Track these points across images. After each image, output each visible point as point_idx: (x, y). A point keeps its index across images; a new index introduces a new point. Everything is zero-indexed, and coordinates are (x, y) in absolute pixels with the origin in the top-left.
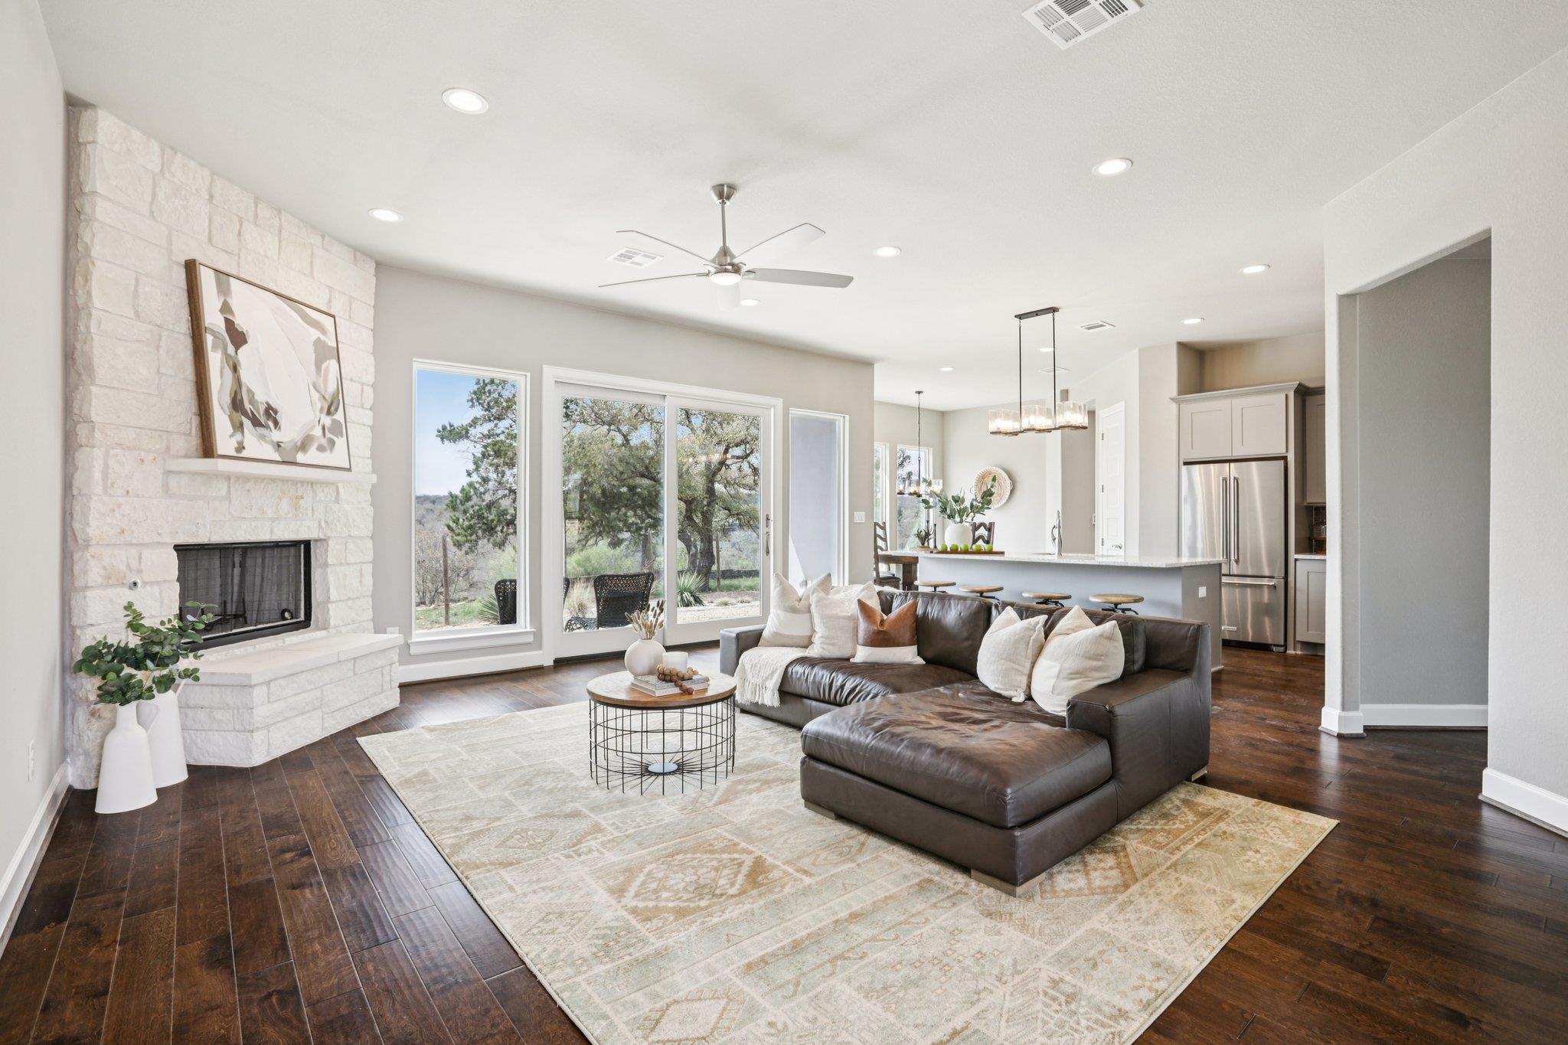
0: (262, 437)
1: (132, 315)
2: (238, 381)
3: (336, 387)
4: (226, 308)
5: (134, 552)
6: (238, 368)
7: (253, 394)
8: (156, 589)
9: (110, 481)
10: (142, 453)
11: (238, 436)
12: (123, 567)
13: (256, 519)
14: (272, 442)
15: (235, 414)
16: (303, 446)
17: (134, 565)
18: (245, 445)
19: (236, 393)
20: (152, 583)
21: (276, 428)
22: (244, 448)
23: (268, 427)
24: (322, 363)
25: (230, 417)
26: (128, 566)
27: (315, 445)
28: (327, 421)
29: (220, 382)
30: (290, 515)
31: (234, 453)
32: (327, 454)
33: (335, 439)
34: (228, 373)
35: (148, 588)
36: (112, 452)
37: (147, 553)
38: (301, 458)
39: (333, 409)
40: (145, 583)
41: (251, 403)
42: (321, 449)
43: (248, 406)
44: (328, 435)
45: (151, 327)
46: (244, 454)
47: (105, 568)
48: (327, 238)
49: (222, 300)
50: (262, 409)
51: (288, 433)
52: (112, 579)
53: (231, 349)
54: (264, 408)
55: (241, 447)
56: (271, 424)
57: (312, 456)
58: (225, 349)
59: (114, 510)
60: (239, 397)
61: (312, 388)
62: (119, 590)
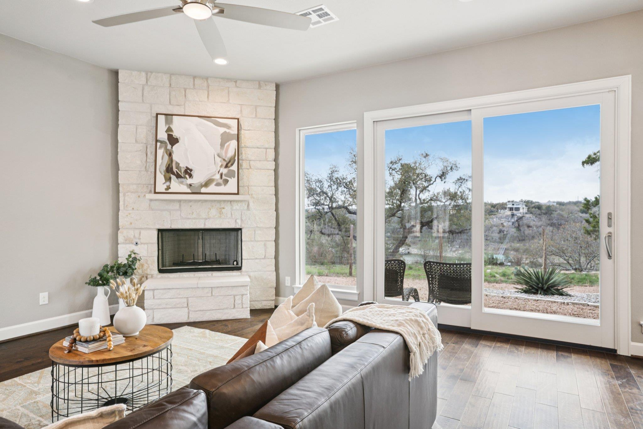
0: (182, 183)
1: (134, 141)
2: (171, 160)
3: (233, 153)
4: (169, 130)
5: (137, 232)
6: (172, 154)
7: (179, 164)
8: (146, 246)
9: (126, 205)
10: (139, 194)
11: (168, 183)
12: (132, 237)
13: (195, 218)
14: (187, 185)
15: (167, 174)
16: (207, 184)
17: (137, 236)
18: (171, 187)
19: (169, 165)
20: (145, 244)
21: (190, 177)
22: (170, 188)
23: (185, 178)
24: (226, 143)
25: (165, 176)
26: (134, 236)
27: (215, 183)
28: (225, 171)
29: (161, 161)
30: (217, 216)
31: (165, 191)
32: (223, 187)
33: (229, 179)
34: (166, 157)
35: (142, 245)
36: (127, 194)
37: (143, 232)
38: (203, 190)
39: (229, 165)
40: (142, 244)
41: (177, 168)
42: (218, 185)
43: (175, 170)
44: (224, 177)
45: (142, 145)
46: (170, 191)
47: (124, 237)
48: (238, 82)
49: (167, 126)
50: (183, 170)
51: (197, 179)
52: (128, 241)
53: (169, 147)
54: (184, 169)
55: (168, 188)
56: (187, 176)
57: (212, 188)
58: (166, 147)
59: (127, 216)
60: (171, 166)
61: (216, 156)
62: (131, 245)
